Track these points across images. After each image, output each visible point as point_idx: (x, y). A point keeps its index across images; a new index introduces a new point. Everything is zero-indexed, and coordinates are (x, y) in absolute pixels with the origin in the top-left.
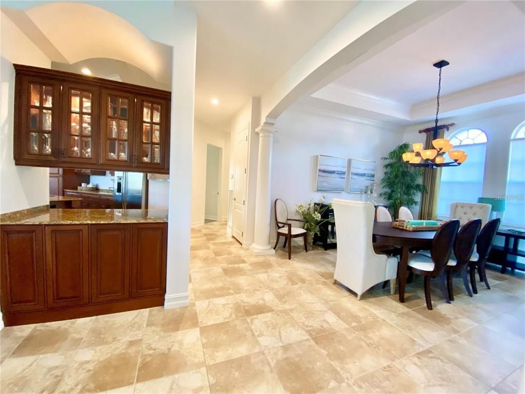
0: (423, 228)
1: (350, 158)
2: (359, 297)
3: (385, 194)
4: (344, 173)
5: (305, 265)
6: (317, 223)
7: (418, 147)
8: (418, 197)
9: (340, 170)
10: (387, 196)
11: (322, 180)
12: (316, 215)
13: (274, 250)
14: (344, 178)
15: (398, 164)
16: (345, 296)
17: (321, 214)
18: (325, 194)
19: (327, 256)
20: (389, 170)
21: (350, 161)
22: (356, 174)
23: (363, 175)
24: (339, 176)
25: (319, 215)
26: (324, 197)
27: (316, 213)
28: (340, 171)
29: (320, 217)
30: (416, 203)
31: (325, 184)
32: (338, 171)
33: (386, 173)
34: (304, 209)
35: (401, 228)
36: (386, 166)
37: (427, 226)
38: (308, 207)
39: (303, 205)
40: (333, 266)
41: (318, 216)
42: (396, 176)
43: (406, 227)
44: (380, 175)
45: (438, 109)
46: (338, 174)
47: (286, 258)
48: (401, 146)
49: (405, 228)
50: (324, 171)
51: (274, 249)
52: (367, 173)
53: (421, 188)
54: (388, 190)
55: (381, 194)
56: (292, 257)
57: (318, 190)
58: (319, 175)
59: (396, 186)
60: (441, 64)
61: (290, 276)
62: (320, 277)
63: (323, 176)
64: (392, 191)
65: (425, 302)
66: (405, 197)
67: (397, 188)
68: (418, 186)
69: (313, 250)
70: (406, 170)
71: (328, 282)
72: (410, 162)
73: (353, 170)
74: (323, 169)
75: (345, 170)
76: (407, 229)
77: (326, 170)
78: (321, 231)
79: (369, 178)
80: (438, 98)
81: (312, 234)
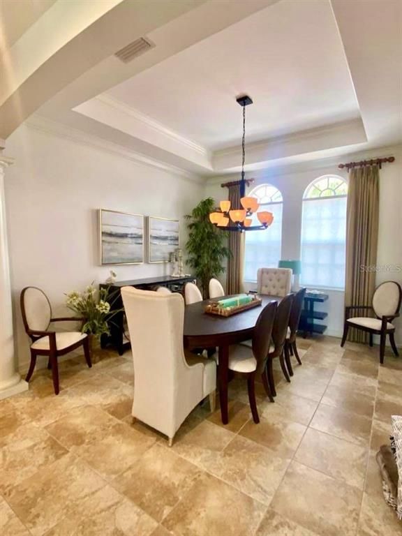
0: (238, 309)
1: (146, 215)
2: (171, 441)
3: (191, 261)
4: (140, 237)
5: (84, 398)
6: (105, 317)
7: (225, 205)
8: (224, 263)
9: (134, 232)
10: (194, 263)
11: (109, 247)
12: (101, 306)
13: (27, 384)
14: (142, 244)
15: (203, 224)
16: (150, 447)
17: (110, 302)
18: (114, 269)
19: (124, 365)
20: (193, 231)
21: (147, 219)
22: (156, 238)
23: (165, 239)
24: (134, 240)
25: (107, 304)
26: (114, 275)
27: (102, 302)
28: (135, 234)
29: (108, 308)
30: (223, 269)
31: (114, 254)
32: (132, 234)
33: (190, 235)
34: (80, 299)
35: (215, 312)
36: (191, 226)
37: (242, 306)
38: (87, 294)
39: (78, 293)
40: (130, 385)
41: (105, 307)
42: (202, 240)
43: (221, 312)
44: (184, 238)
45: (244, 159)
46: (131, 238)
47: (49, 394)
48: (204, 202)
49: (219, 313)
50: (111, 235)
51: (27, 380)
52: (169, 235)
53: (228, 251)
54: (193, 256)
55: (187, 261)
56: (62, 385)
57: (104, 264)
58: (103, 241)
59: (202, 251)
60: (244, 100)
61: (54, 438)
62: (111, 417)
63: (109, 243)
64: (199, 257)
65: (250, 410)
66: (212, 263)
67: (203, 253)
68: (224, 249)
69: (101, 359)
70: (211, 231)
71: (124, 423)
72: (218, 225)
73: (151, 232)
74: (109, 232)
75: (142, 232)
76: (223, 314)
77: (114, 233)
78: (112, 328)
79: (172, 242)
80: (243, 145)
81: (98, 335)
